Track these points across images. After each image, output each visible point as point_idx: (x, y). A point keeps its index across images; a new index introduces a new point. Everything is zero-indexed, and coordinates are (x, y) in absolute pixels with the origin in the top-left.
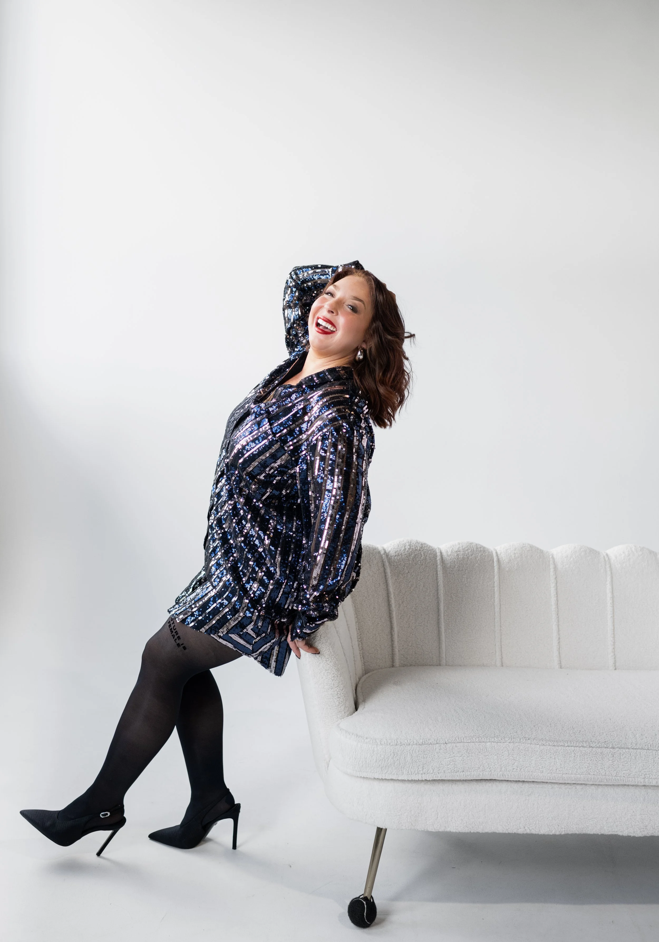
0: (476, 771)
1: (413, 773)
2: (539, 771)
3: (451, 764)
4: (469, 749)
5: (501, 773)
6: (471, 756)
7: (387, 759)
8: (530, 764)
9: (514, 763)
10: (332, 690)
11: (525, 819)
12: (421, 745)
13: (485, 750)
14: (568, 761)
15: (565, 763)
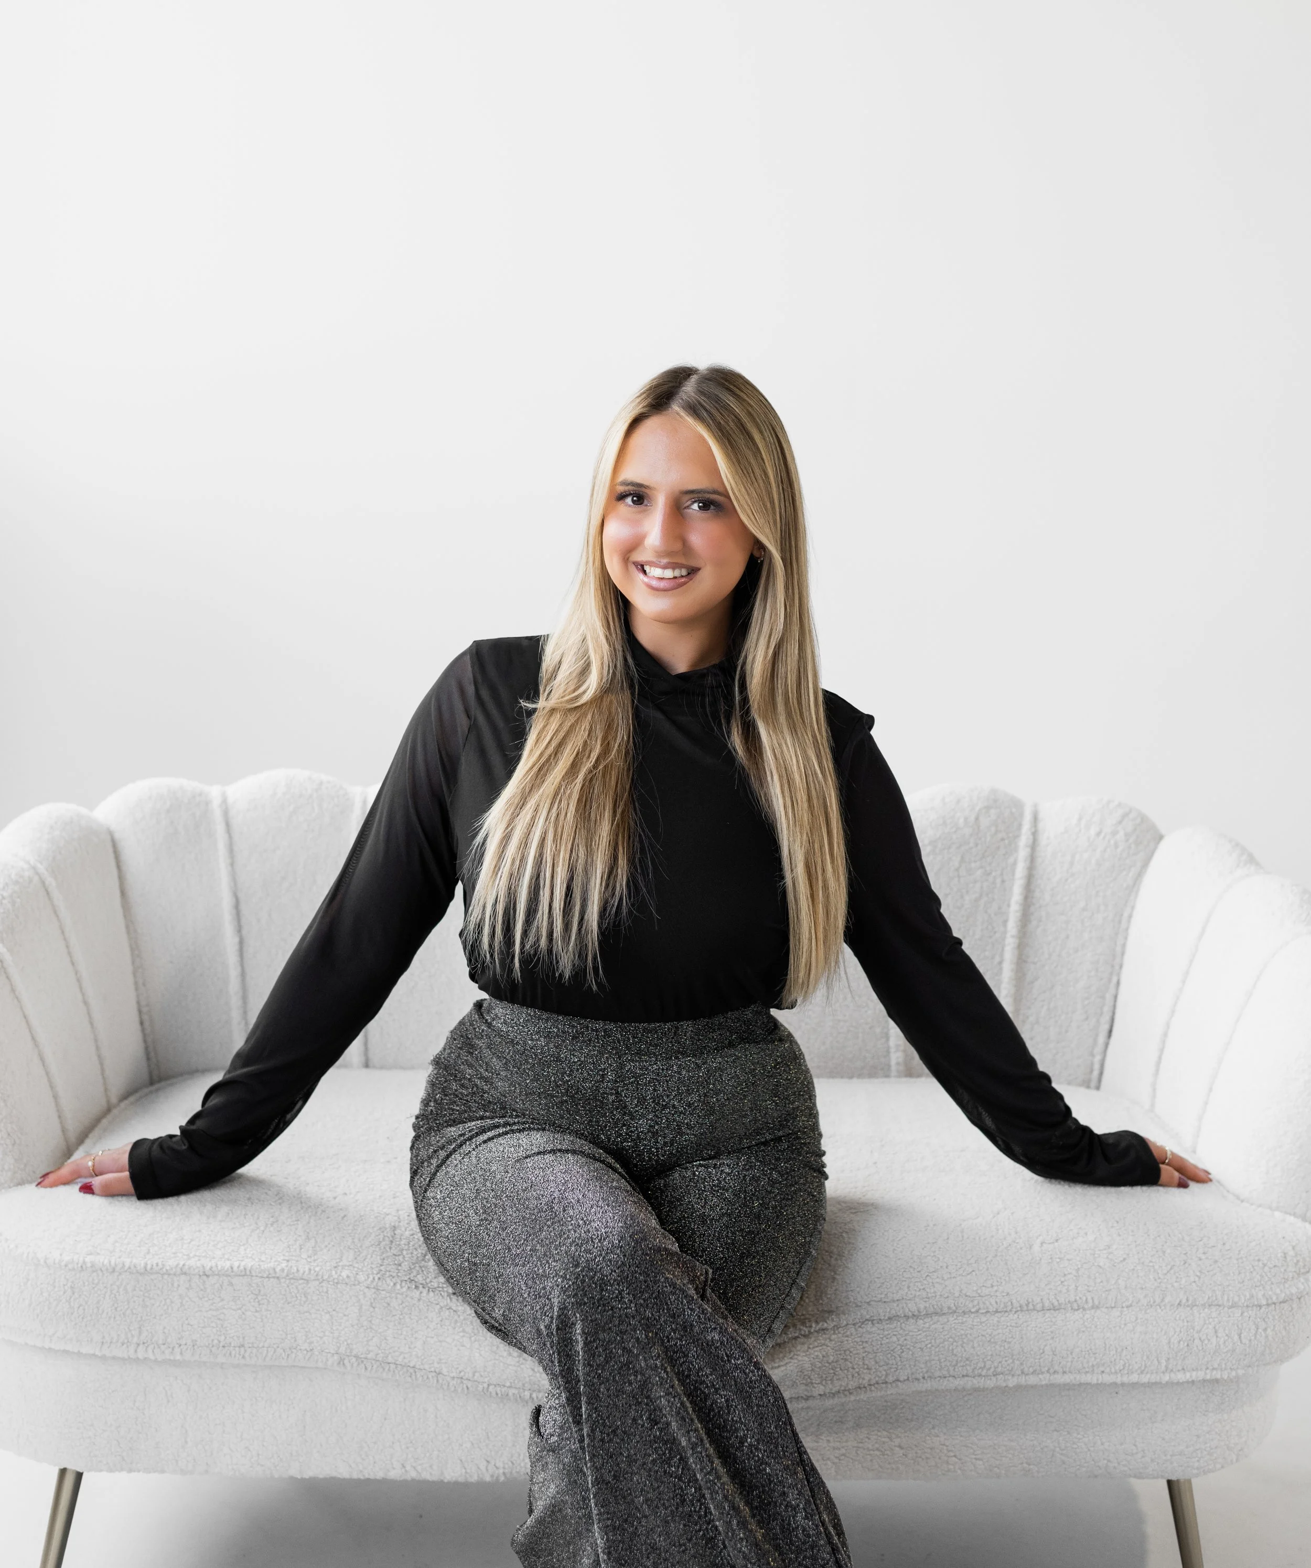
1: (114, 1340)
4: (262, 1293)
6: (267, 1310)
7: (55, 1303)
12: (141, 1274)
13: (304, 1299)
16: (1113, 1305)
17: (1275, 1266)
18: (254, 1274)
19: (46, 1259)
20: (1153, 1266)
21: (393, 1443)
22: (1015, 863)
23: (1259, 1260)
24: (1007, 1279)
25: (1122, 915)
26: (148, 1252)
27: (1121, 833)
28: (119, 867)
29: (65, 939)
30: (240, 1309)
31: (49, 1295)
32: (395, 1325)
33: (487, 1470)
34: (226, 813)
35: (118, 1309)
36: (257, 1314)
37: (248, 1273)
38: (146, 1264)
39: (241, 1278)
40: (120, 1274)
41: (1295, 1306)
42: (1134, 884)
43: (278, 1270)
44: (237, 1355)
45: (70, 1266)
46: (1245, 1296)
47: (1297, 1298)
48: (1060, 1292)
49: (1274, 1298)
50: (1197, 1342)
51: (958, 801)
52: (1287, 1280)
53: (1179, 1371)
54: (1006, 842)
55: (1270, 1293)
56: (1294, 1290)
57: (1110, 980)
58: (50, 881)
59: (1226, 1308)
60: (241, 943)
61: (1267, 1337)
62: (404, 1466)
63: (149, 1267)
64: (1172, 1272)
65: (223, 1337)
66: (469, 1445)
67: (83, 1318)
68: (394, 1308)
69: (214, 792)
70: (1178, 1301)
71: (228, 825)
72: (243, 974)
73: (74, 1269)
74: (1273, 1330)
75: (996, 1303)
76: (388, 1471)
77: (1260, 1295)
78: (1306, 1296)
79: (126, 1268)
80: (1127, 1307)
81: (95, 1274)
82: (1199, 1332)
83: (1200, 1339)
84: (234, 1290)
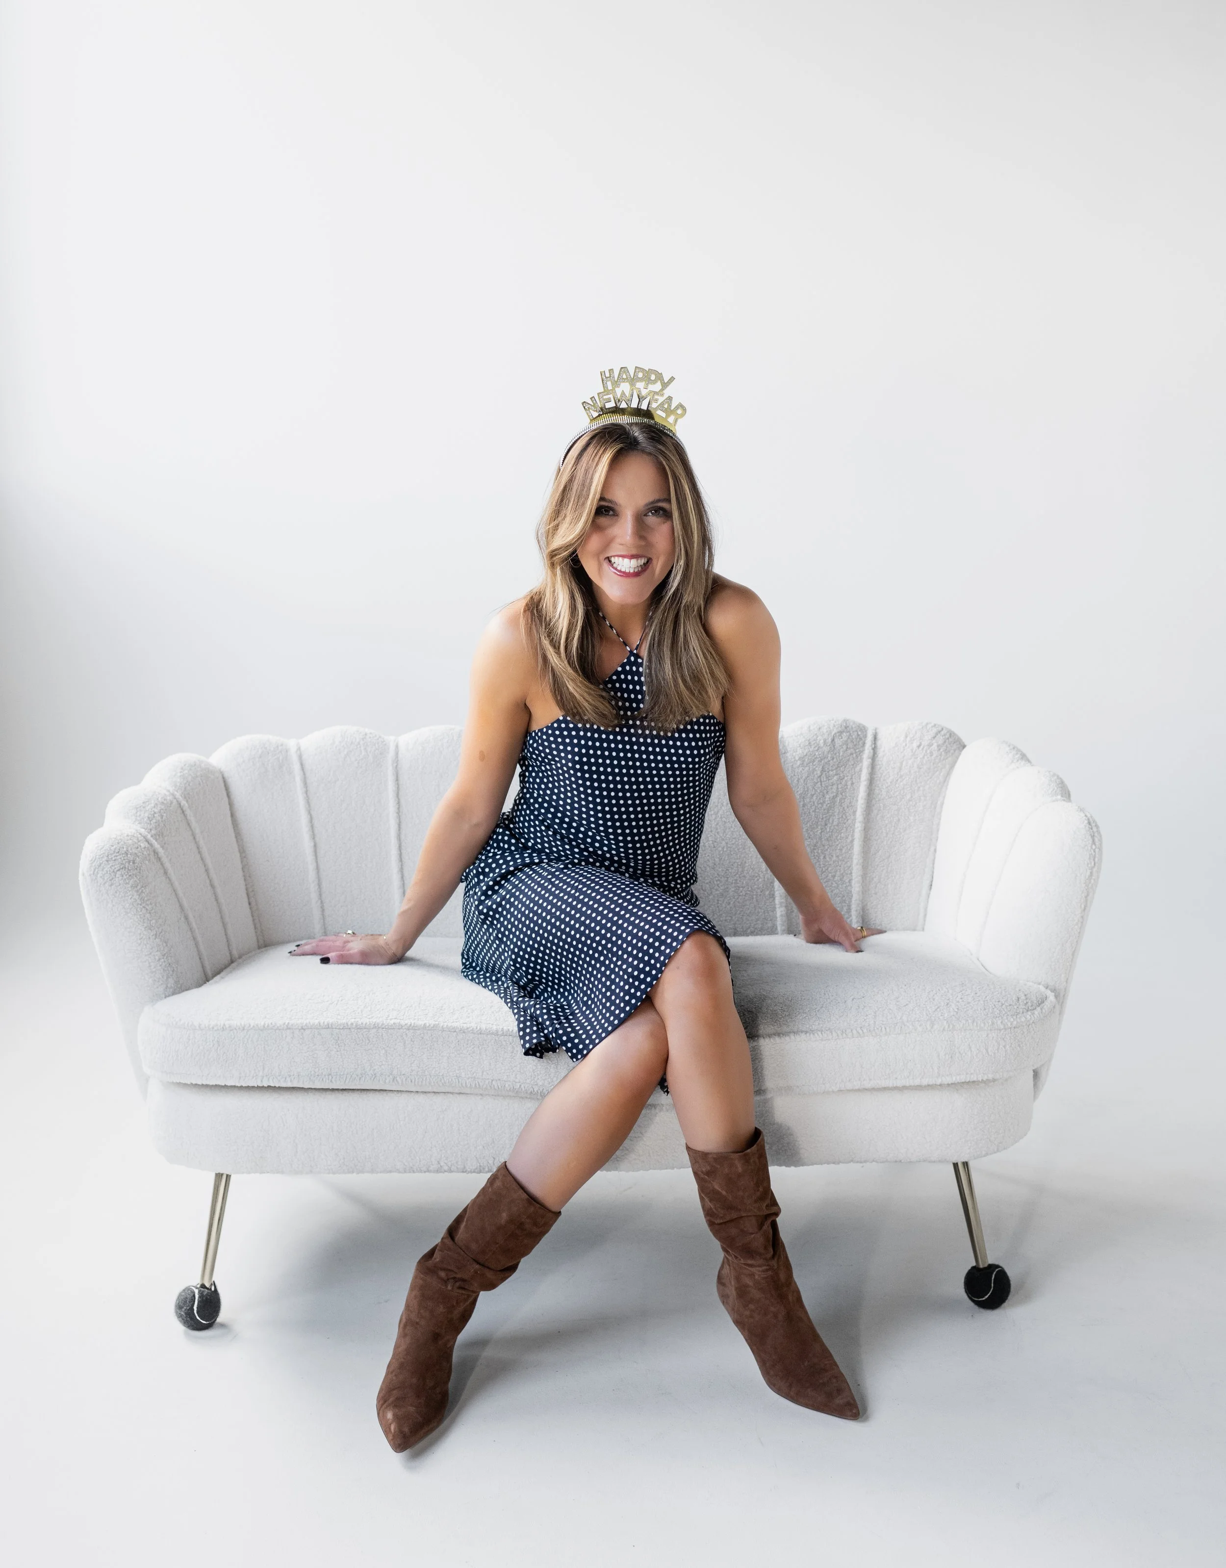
1: (248, 1075)
2: (455, 1075)
4: (340, 1039)
5: (391, 1077)
6: (344, 1050)
7: (208, 1053)
10: (141, 959)
11: (439, 1150)
12: (261, 1032)
13: (367, 1041)
16: (899, 1032)
17: (1010, 1005)
18: (334, 1027)
19: (200, 1025)
20: (926, 1007)
21: (431, 1146)
22: (861, 770)
23: (999, 1002)
24: (829, 1020)
25: (936, 803)
26: (266, 1017)
27: (935, 745)
28: (229, 795)
29: (196, 843)
30: (327, 1050)
31: (204, 1048)
32: (428, 1050)
33: (494, 1164)
34: (300, 757)
35: (249, 1054)
36: (338, 1053)
37: (330, 1026)
38: (265, 1024)
39: (326, 1030)
40: (248, 1031)
41: (1025, 1030)
42: (944, 781)
43: (349, 1023)
44: (327, 1081)
45: (216, 1028)
46: (988, 1023)
47: (1026, 1026)
48: (864, 1026)
49: (1009, 1024)
50: (957, 1055)
51: (820, 728)
52: (1019, 1013)
53: (947, 1075)
54: (854, 755)
55: (1006, 1021)
56: (1023, 1019)
57: (929, 850)
58: (184, 803)
60: (315, 846)
61: (1006, 1051)
62: (439, 1163)
63: (266, 1025)
64: (938, 1010)
65: (317, 1069)
66: (481, 1147)
67: (226, 1061)
68: (427, 1040)
69: (292, 744)
71: (302, 765)
72: (318, 868)
73: (218, 1030)
74: (1011, 1046)
76: (429, 1167)
77: (999, 1022)
79: (252, 1026)
81: (232, 1032)
82: (958, 1048)
83: (960, 1053)
84: (322, 1038)
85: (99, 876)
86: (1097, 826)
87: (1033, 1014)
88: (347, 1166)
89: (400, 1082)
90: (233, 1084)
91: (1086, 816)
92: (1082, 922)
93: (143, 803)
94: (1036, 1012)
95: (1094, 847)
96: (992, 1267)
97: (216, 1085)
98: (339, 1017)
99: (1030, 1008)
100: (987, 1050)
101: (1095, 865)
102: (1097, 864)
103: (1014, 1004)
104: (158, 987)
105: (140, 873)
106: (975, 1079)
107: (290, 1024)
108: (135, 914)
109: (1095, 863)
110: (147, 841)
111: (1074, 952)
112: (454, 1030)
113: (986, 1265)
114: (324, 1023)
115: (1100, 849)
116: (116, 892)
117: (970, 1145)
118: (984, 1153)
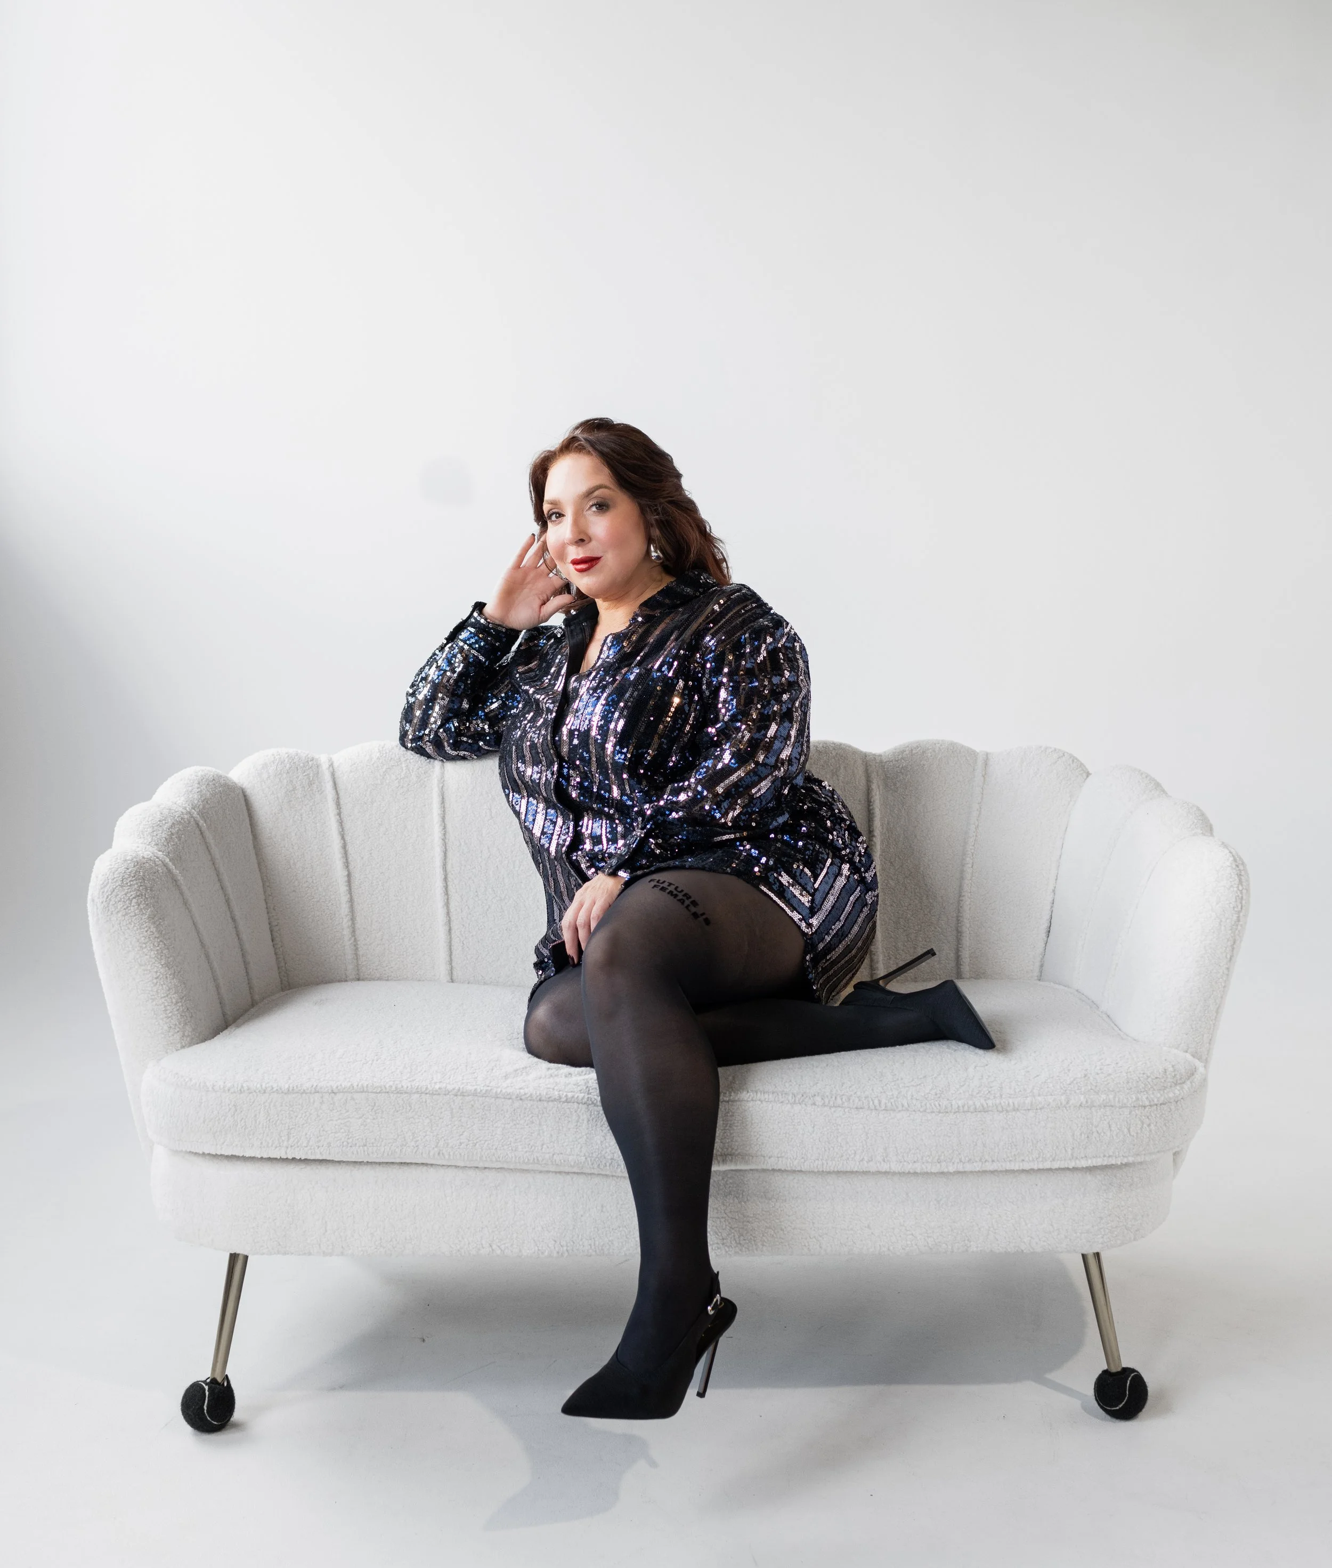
0: (390, 1145)
1: (270, 1145)
2: (510, 1148)
3: (342, 1130)
4: (377, 1104)
5: (436, 1149)
6: (381, 1118)
7: (223, 1118)
8: (492, 1135)
9: (463, 1132)
10: (154, 1003)
11: (490, 1232)
12: (285, 1094)
13: (409, 1108)
14: (565, 1129)
15: (559, 1133)
16: (1029, 1108)
17: (1156, 1078)
18: (369, 1090)
19: (214, 1085)
21: (482, 1228)
23: (1144, 1074)
27: (1054, 772)
30: (361, 1118)
31: (218, 1113)
33: (555, 1248)
35: (272, 1120)
36: (374, 1121)
37: (365, 1089)
38: (290, 1086)
39: (360, 1094)
40: (270, 1095)
41: (1173, 1107)
43: (387, 1086)
45: (232, 1090)
46: (1132, 1098)
47: (1174, 1101)
48: (989, 1098)
49: (1156, 1100)
50: (1095, 1134)
52: (1167, 1088)
53: (1082, 1158)
55: (1152, 1096)
56: (1171, 1095)
58: (202, 823)
59: (1117, 1109)
61: (1150, 1131)
63: (291, 1089)
64: (1075, 1082)
65: (349, 1140)
66: (540, 1228)
67: (245, 1129)
68: (478, 1107)
69: (325, 758)
70: (1079, 1103)
73: (235, 1092)
74: (1156, 1126)
75: (940, 1105)
76: (479, 1250)
77: (1144, 1098)
78: (1182, 1100)
79: (274, 1089)
80: (1041, 1109)
81: (251, 1095)
82: (1096, 1127)
83: (1098, 1132)
84: (356, 1103)
85: (111, 903)
86: (1243, 864)
87: (1182, 1088)
88: (384, 1248)
89: (447, 1157)
90: (253, 1155)
91: (1230, 852)
92: (1228, 975)
93: (160, 821)
94: (1186, 1087)
95: (1240, 888)
96: (1127, 1371)
97: (232, 1155)
98: (375, 1080)
99: (1179, 1082)
100: (1129, 1130)
101: (1241, 908)
102: (1244, 908)
103: (1160, 1077)
104: (173, 1035)
105: (157, 902)
106: (1114, 1162)
107: (318, 1087)
108: (152, 950)
109: (1242, 906)
110: (165, 865)
111: (1218, 1009)
112: (508, 1097)
113: (1119, 1369)
114: (358, 1085)
115: (1248, 890)
116: (130, 923)
117: (1103, 1233)
118: (1119, 1242)
